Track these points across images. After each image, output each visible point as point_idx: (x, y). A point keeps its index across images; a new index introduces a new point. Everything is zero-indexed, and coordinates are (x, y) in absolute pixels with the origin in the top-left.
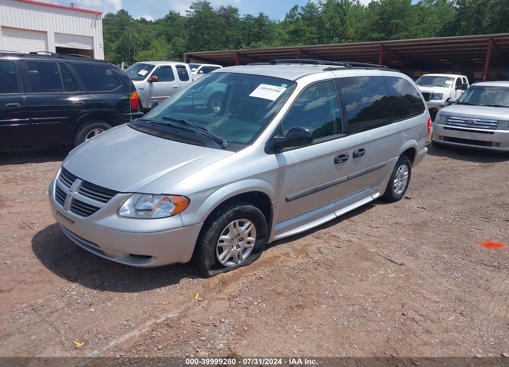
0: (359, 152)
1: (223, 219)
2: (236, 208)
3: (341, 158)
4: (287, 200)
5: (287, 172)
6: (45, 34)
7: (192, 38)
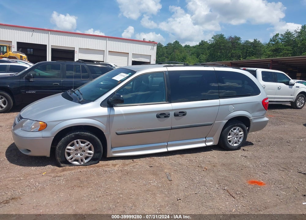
0: (181, 113)
1: (67, 137)
2: (77, 133)
3: (163, 115)
4: (117, 134)
5: (115, 119)
6: (127, 54)
7: (211, 55)
